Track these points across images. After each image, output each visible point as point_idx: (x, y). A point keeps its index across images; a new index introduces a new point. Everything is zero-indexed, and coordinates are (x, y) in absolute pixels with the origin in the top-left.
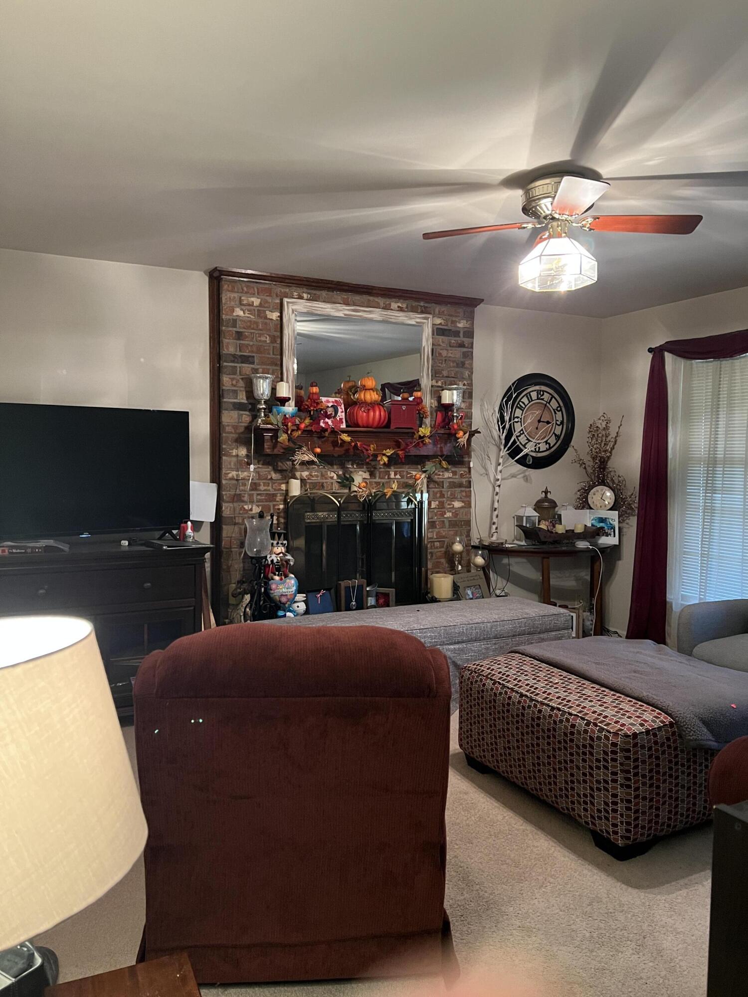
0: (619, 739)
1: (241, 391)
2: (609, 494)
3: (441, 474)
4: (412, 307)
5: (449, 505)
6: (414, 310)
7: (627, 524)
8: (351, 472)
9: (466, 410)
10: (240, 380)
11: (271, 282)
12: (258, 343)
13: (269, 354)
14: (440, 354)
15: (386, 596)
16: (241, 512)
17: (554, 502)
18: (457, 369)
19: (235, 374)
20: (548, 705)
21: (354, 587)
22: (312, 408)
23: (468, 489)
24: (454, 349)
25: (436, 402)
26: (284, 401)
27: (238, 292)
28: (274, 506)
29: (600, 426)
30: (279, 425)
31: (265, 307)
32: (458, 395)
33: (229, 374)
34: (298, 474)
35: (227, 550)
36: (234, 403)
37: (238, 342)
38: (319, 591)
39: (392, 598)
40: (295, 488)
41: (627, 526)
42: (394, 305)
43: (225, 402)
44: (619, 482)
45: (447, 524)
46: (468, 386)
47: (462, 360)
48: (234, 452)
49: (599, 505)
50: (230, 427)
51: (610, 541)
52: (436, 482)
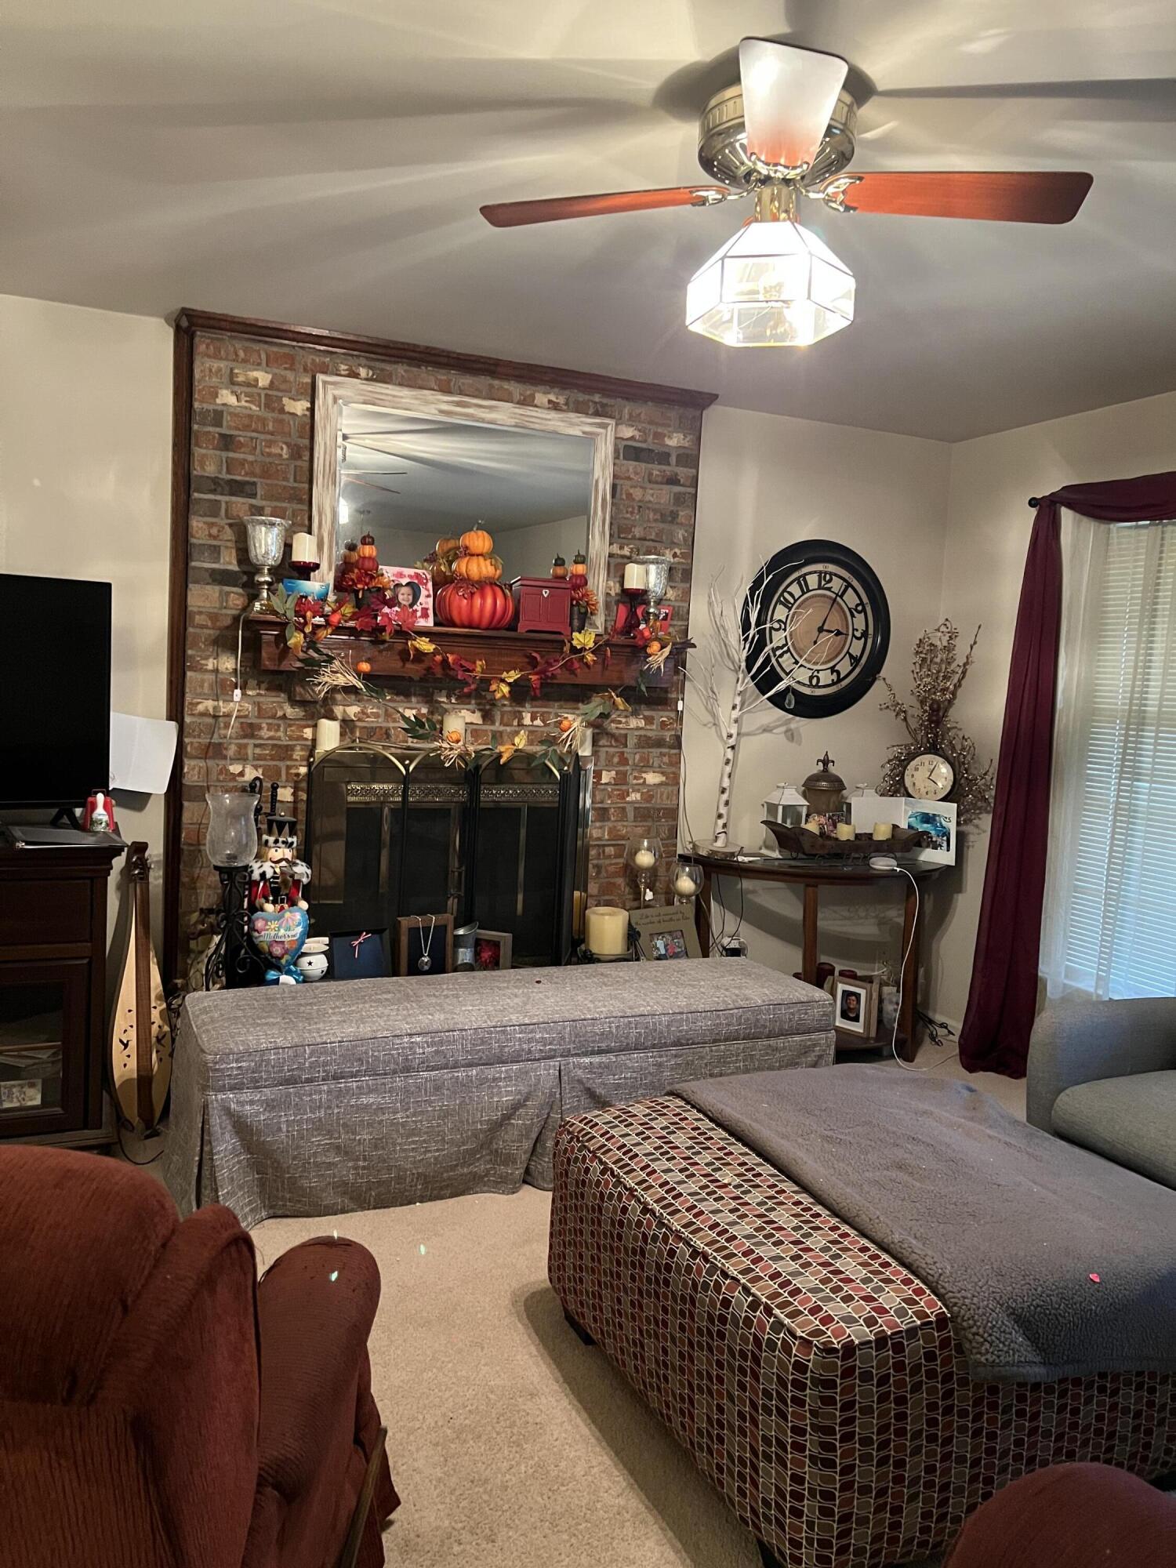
0: (812, 1357)
1: (227, 547)
2: (944, 770)
3: (624, 720)
4: (577, 402)
5: (636, 778)
6: (579, 408)
7: (977, 826)
8: (446, 711)
9: (677, 604)
10: (227, 527)
11: (295, 343)
12: (263, 458)
13: (286, 479)
14: (629, 495)
15: (495, 945)
16: (221, 778)
17: (840, 781)
18: (661, 526)
19: (216, 515)
20: (687, 1243)
21: (427, 929)
22: (360, 586)
23: (673, 751)
24: (655, 486)
25: (618, 585)
26: (306, 571)
27: (227, 359)
28: (288, 768)
29: (938, 643)
30: (288, 614)
31: (278, 390)
32: (658, 574)
33: (205, 515)
34: (338, 710)
35: (192, 848)
36: (213, 570)
37: (224, 454)
38: (359, 934)
39: (506, 951)
40: (329, 737)
41: (976, 831)
42: (541, 398)
43: (195, 568)
44: (963, 749)
45: (631, 815)
46: (683, 558)
47: (674, 509)
48: (210, 664)
49: (923, 791)
50: (203, 617)
51: (941, 857)
52: (613, 736)
